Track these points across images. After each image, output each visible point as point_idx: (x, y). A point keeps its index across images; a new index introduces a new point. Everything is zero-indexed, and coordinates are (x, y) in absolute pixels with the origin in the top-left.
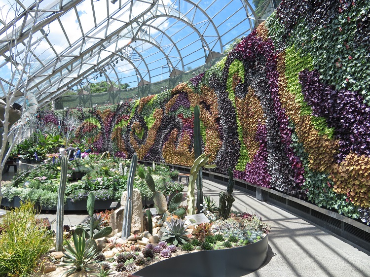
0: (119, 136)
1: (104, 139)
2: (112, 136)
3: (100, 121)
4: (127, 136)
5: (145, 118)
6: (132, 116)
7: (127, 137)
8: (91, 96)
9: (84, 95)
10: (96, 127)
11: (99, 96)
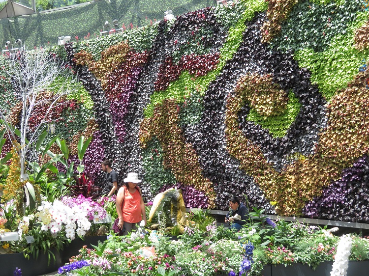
0: (175, 130)
1: (108, 142)
2: (140, 133)
3: (90, 86)
4: (210, 128)
5: (305, 53)
6: (227, 57)
7: (209, 132)
8: (41, 18)
9: (16, 17)
10: (76, 106)
11: (67, 14)
